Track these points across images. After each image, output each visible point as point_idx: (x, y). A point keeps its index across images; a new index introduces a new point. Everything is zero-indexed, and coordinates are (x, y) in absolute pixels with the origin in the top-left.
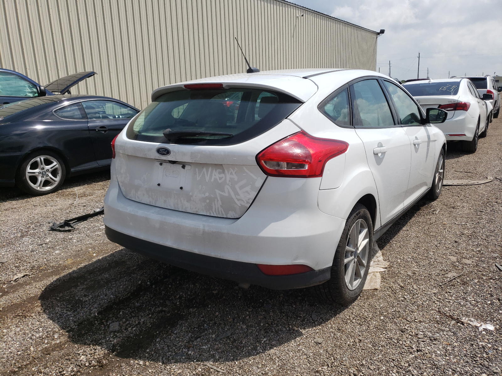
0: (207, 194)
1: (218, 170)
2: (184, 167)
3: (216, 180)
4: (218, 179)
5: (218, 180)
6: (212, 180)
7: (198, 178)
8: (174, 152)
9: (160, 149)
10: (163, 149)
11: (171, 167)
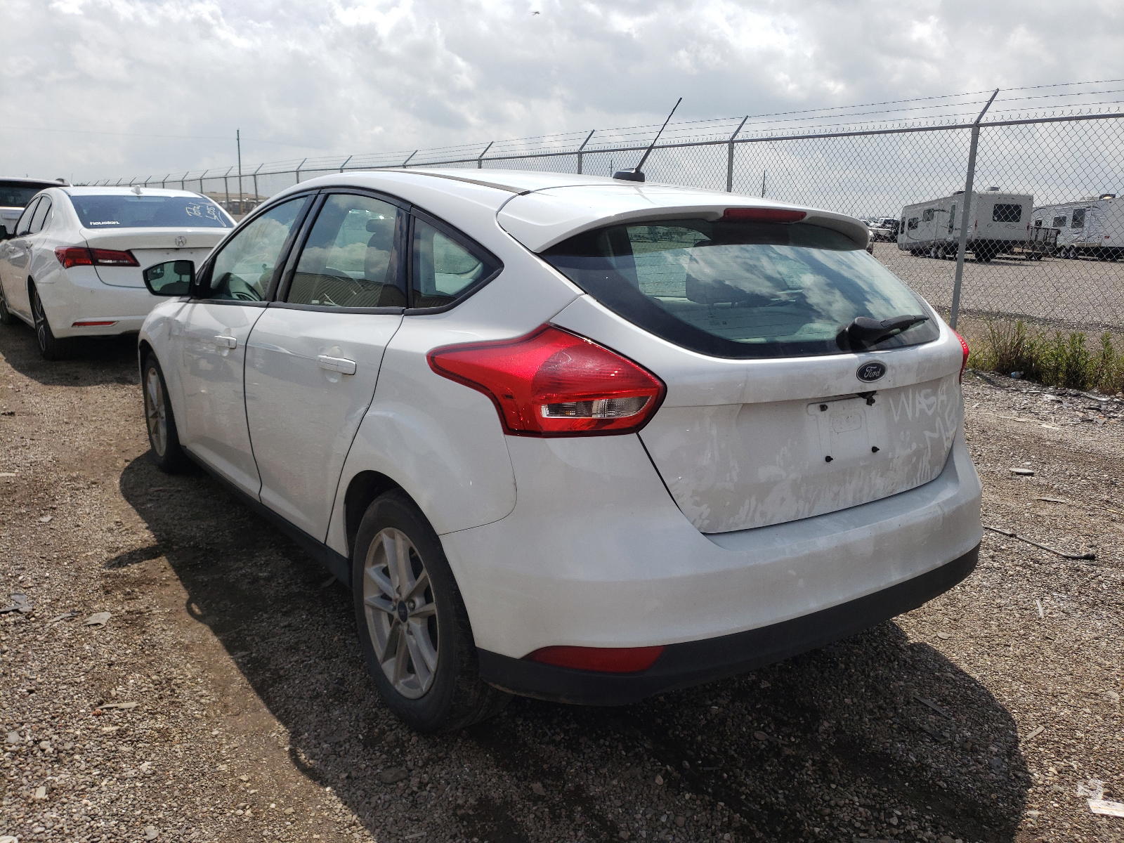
0: (914, 446)
1: (924, 392)
2: (870, 402)
3: (922, 411)
4: (926, 408)
5: (927, 410)
6: (917, 415)
7: (896, 419)
8: (893, 368)
9: (866, 367)
10: (873, 365)
11: (844, 409)
